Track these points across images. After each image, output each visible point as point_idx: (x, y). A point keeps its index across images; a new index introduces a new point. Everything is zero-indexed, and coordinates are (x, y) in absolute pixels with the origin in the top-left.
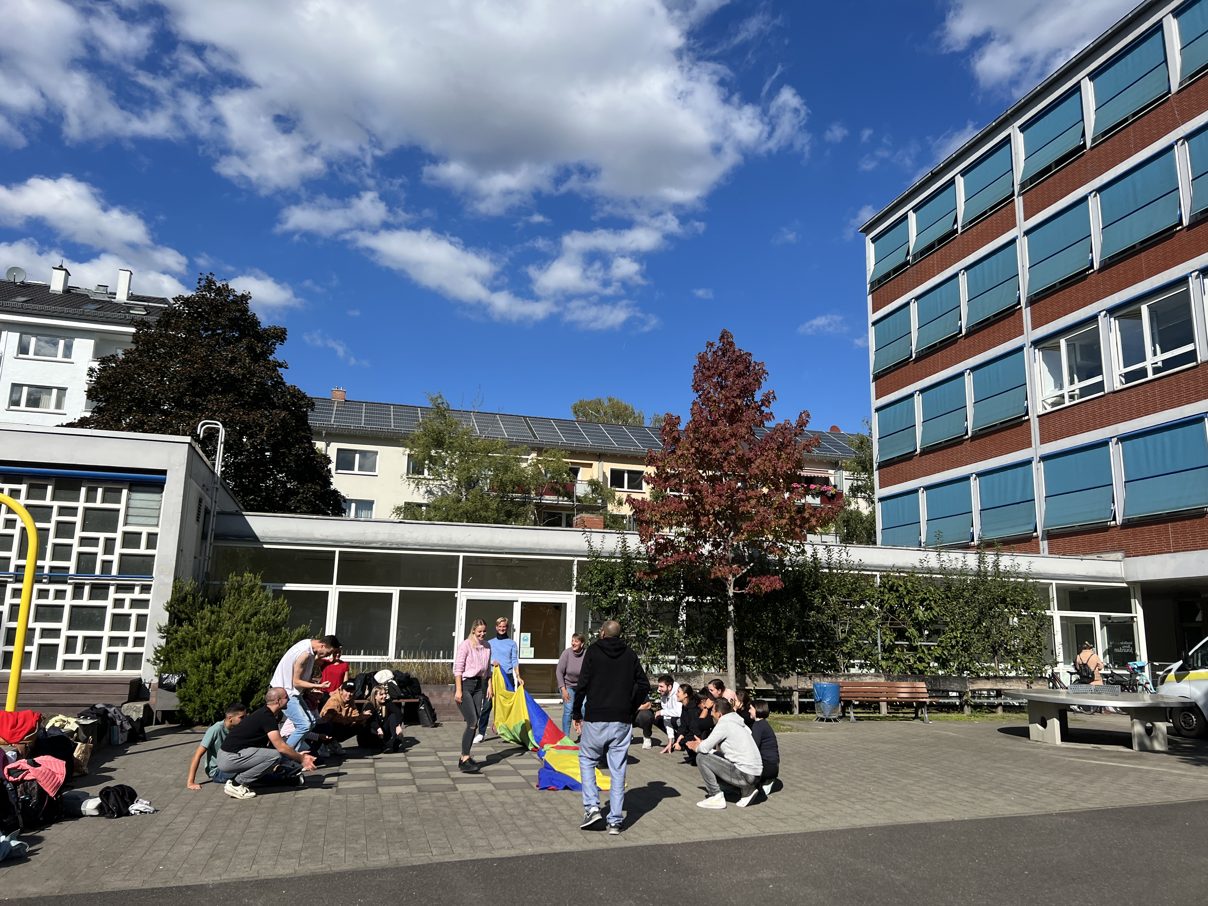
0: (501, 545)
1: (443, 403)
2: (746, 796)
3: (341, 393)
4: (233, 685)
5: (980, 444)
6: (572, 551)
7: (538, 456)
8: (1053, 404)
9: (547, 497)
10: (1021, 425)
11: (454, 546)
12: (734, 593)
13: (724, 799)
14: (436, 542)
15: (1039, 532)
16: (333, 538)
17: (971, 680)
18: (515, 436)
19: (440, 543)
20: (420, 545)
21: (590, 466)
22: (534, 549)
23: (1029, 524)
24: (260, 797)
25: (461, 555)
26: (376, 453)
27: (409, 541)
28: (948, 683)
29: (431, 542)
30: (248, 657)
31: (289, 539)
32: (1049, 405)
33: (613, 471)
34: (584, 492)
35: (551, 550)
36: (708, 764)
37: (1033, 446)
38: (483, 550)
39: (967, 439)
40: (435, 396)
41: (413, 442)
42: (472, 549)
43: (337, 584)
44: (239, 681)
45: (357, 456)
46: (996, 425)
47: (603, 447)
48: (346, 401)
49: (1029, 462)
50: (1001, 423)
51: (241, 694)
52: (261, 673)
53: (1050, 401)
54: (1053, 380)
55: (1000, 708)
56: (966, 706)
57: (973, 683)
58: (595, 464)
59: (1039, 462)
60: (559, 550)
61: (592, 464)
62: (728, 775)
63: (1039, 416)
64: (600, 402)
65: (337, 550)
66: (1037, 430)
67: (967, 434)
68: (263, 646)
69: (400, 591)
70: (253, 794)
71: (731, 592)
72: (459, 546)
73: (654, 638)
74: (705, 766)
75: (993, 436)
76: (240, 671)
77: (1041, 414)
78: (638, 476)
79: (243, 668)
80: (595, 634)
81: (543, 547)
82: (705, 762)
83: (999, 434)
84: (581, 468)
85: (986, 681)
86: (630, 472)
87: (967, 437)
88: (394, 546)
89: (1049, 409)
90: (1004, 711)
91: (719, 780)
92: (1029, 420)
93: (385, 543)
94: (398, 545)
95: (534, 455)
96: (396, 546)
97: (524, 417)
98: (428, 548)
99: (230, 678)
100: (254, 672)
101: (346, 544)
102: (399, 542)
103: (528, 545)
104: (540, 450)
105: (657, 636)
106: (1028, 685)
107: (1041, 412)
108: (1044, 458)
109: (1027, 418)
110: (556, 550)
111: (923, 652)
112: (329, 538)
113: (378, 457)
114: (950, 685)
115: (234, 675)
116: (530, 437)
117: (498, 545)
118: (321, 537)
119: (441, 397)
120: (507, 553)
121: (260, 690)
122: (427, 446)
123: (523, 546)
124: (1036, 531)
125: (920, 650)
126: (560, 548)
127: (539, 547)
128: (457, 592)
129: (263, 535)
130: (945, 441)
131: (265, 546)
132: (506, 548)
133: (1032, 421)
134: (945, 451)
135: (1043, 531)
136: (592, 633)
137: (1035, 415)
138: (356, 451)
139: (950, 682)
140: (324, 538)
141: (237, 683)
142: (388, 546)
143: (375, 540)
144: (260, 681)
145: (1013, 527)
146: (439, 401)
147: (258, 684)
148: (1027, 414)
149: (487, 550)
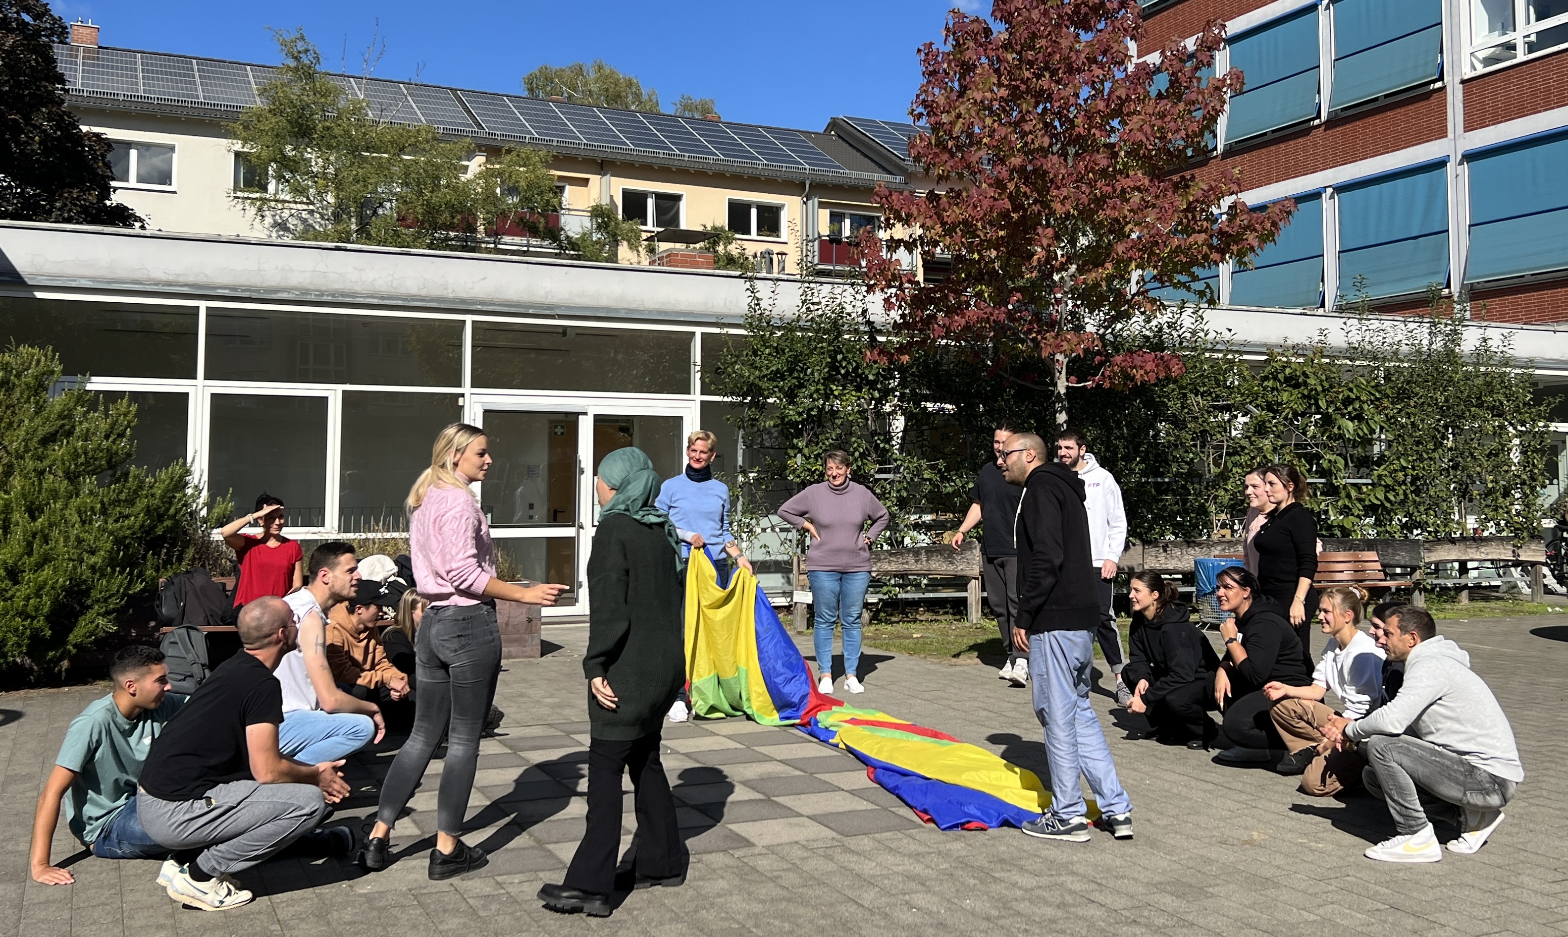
0: (550, 300)
1: (307, 51)
2: (1477, 829)
3: (89, 31)
4: (28, 598)
5: (1344, 134)
6: (691, 314)
7: (488, 161)
8: (1487, 61)
9: (507, 239)
10: (1428, 98)
11: (454, 300)
12: (1068, 388)
13: (1435, 838)
14: (414, 291)
15: (1455, 287)
16: (191, 279)
17: (1427, 545)
18: (440, 122)
19: (423, 293)
20: (382, 298)
21: (585, 182)
22: (617, 310)
23: (1436, 273)
24: (263, 901)
25: (469, 319)
26: (172, 148)
27: (357, 288)
28: (1390, 551)
29: (403, 291)
30: (55, 533)
31: (93, 279)
32: (1481, 62)
33: (628, 195)
34: (580, 230)
35: (650, 312)
36: (1406, 761)
37: (1450, 135)
38: (513, 310)
39: (1318, 126)
40: (293, 37)
41: (246, 128)
42: (490, 308)
43: (206, 378)
44: (41, 588)
45: (133, 153)
46: (1376, 99)
47: (608, 149)
48: (100, 47)
49: (1441, 164)
50: (1386, 96)
51: (47, 618)
52: (93, 568)
53: (1481, 55)
54: (1486, 17)
55: (1465, 593)
56: (1417, 592)
57: (1429, 550)
58: (594, 179)
59: (1461, 163)
60: (666, 313)
61: (587, 180)
62: (1458, 783)
63: (1463, 82)
64: (580, 71)
65: (203, 305)
66: (1460, 107)
67: (1319, 116)
68: (92, 509)
69: (344, 392)
70: (246, 895)
71: (1062, 386)
72: (463, 301)
73: (886, 480)
74: (1395, 765)
75: (1370, 120)
76: (39, 566)
77: (1466, 77)
78: (671, 203)
79: (46, 560)
80: (752, 475)
81: (634, 306)
82: (1397, 756)
83: (1382, 115)
84: (567, 187)
85: (1450, 546)
86: (659, 196)
87: (1317, 122)
88: (325, 299)
89: (1481, 70)
90: (1471, 599)
91: (1427, 795)
92: (1443, 88)
93: (307, 291)
94: (333, 295)
95: (480, 159)
96: (329, 299)
97: (451, 89)
98: (400, 303)
99: (16, 582)
100: (75, 568)
101: (220, 292)
102: (336, 290)
103: (604, 302)
104: (493, 151)
105: (890, 476)
106: (1514, 552)
107: (1468, 74)
108: (1470, 157)
109: (1439, 85)
110: (660, 312)
111: (1349, 496)
112: (182, 279)
113: (175, 156)
114: (1394, 555)
115: (27, 576)
116: (470, 126)
117: (543, 300)
118: (164, 278)
119: (302, 38)
120: (561, 317)
121: (90, 607)
122: (277, 135)
123: (594, 303)
124: (1448, 286)
125: (1343, 494)
126: (668, 307)
127: (625, 306)
128: (463, 395)
129: (32, 270)
130: (1273, 131)
131: (39, 295)
132: (559, 307)
133: (1449, 90)
134: (1272, 148)
135: (1463, 286)
136: (744, 473)
137: (1457, 80)
138: (128, 145)
139: (1395, 549)
140: (171, 278)
141: (38, 595)
142: (312, 298)
143: (283, 284)
144: (93, 587)
145: (1401, 280)
146: (300, 46)
147: (87, 593)
148: (1441, 78)
149: (522, 311)
